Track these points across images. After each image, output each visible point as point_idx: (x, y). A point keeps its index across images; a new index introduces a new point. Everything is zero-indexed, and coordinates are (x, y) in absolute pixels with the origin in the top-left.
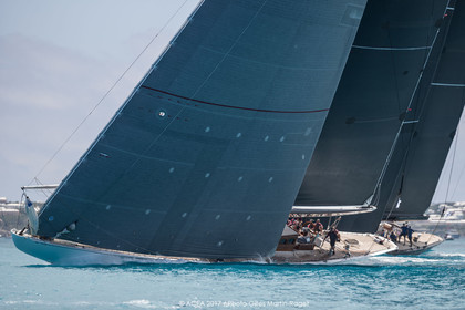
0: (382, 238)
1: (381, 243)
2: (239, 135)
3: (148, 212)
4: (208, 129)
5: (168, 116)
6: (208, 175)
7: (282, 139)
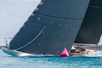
0: (96, 51)
1: (96, 52)
2: (60, 24)
3: (39, 44)
4: (52, 23)
5: (41, 19)
6: (53, 35)
7: (71, 26)
